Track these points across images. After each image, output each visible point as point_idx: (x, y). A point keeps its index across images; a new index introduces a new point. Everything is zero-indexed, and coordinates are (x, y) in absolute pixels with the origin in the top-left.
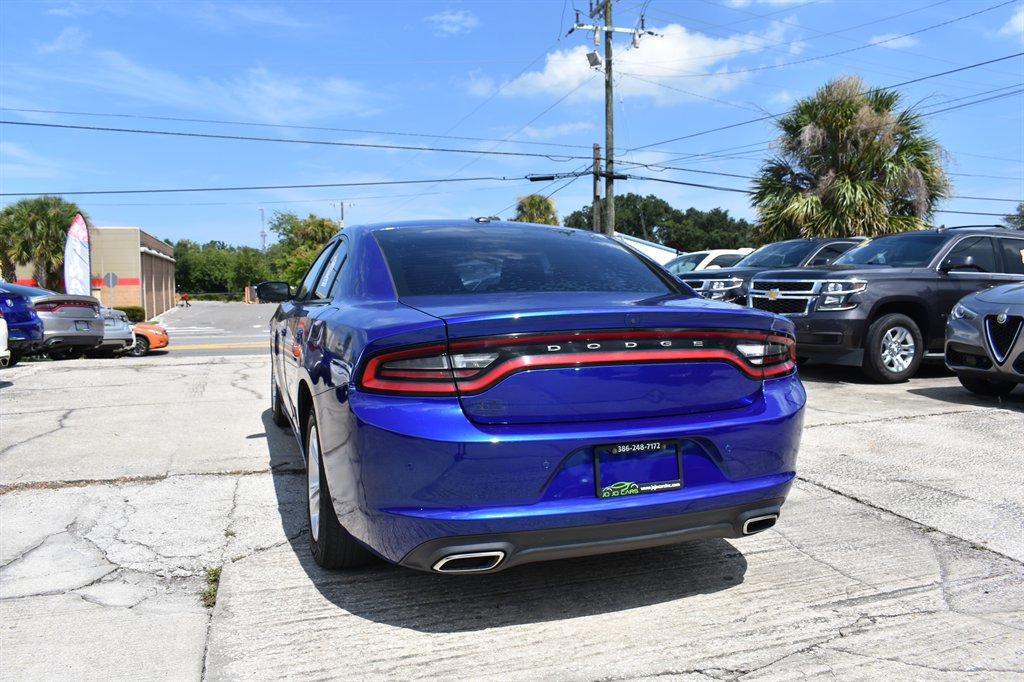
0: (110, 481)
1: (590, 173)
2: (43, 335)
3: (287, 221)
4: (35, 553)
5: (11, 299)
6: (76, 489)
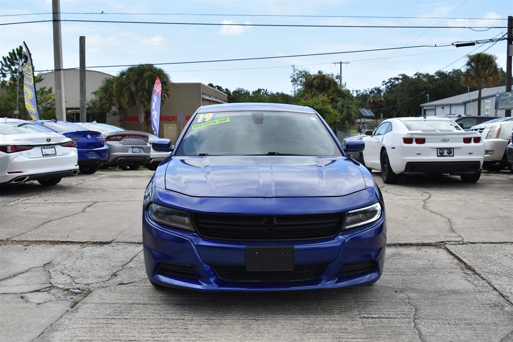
0: (82, 243)
1: (505, 39)
2: (109, 155)
3: (303, 76)
4: (21, 275)
5: (91, 135)
6: (64, 246)
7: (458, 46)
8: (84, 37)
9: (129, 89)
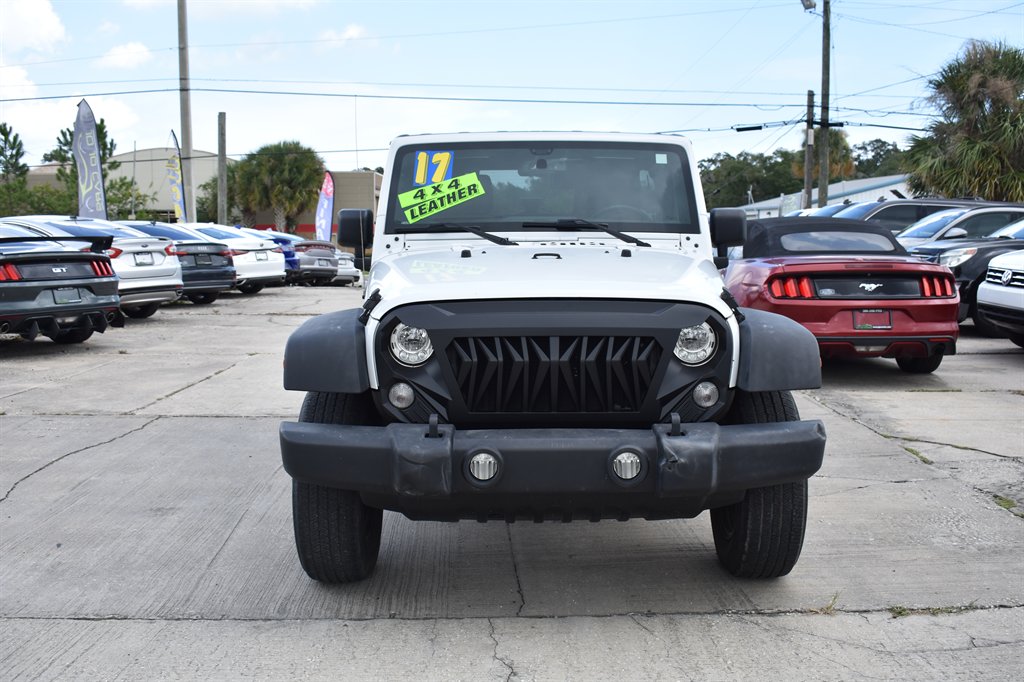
1: (804, 121)
2: (299, 267)
7: (739, 130)
8: (224, 114)
9: (261, 182)
